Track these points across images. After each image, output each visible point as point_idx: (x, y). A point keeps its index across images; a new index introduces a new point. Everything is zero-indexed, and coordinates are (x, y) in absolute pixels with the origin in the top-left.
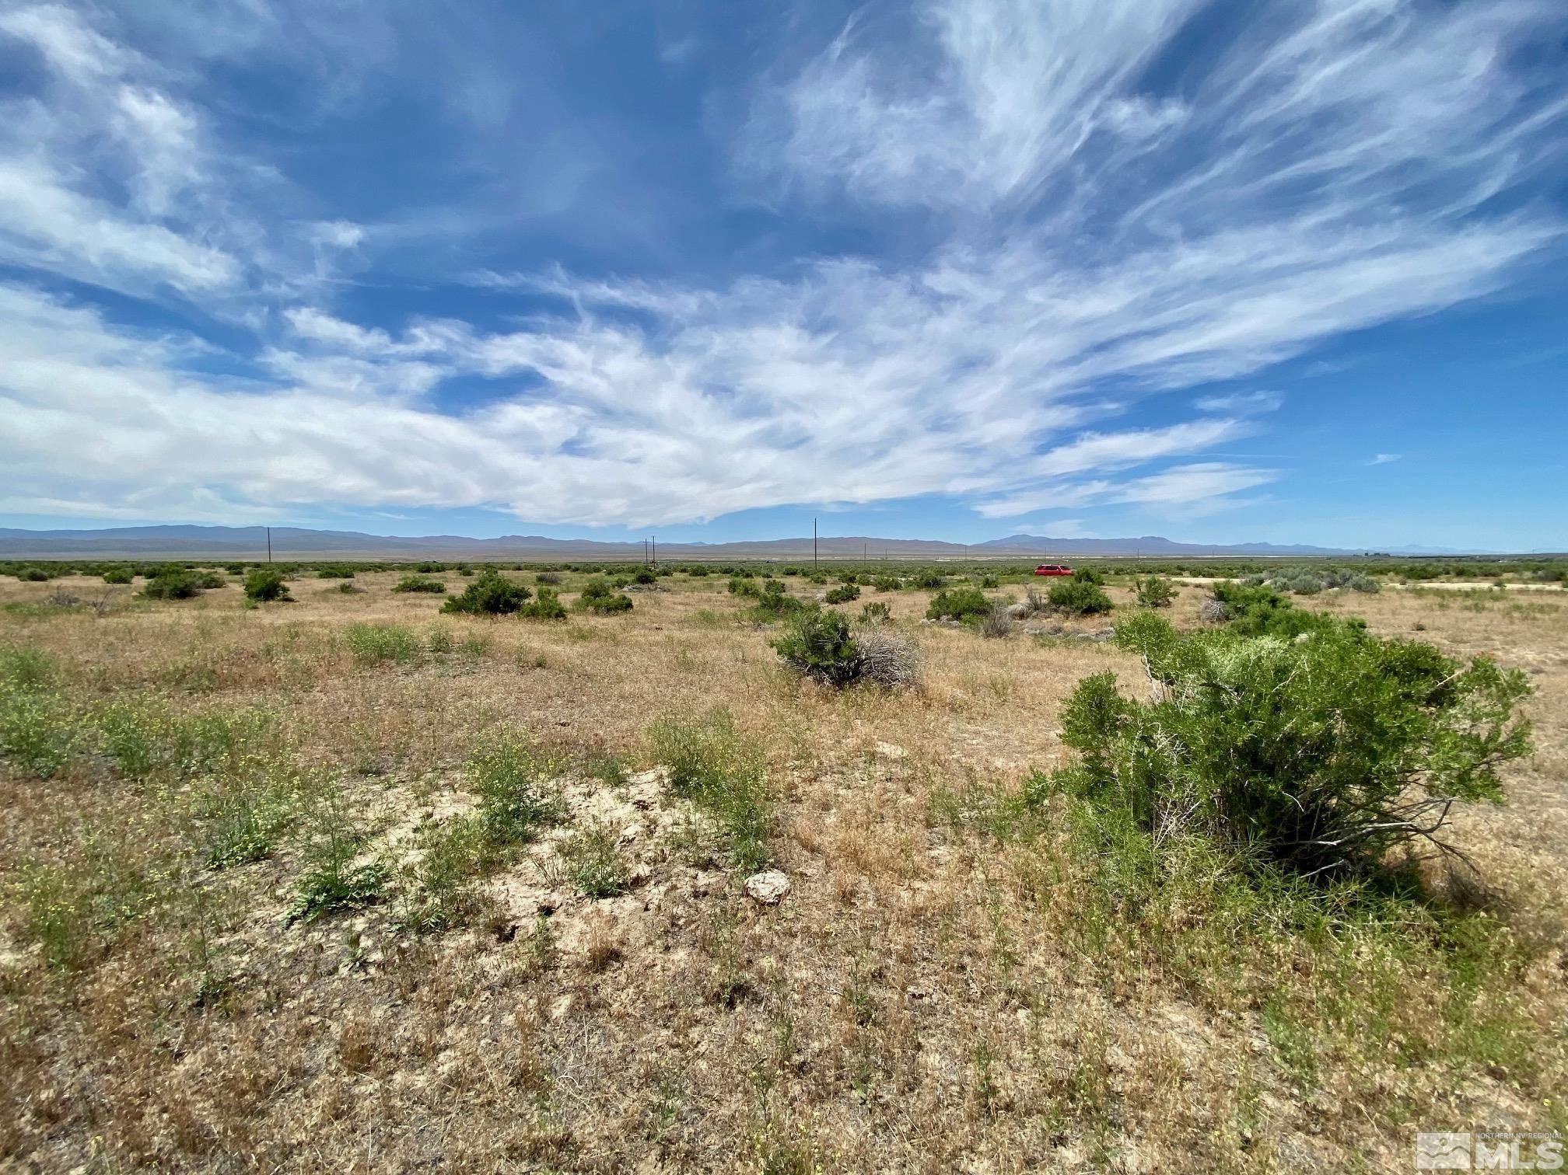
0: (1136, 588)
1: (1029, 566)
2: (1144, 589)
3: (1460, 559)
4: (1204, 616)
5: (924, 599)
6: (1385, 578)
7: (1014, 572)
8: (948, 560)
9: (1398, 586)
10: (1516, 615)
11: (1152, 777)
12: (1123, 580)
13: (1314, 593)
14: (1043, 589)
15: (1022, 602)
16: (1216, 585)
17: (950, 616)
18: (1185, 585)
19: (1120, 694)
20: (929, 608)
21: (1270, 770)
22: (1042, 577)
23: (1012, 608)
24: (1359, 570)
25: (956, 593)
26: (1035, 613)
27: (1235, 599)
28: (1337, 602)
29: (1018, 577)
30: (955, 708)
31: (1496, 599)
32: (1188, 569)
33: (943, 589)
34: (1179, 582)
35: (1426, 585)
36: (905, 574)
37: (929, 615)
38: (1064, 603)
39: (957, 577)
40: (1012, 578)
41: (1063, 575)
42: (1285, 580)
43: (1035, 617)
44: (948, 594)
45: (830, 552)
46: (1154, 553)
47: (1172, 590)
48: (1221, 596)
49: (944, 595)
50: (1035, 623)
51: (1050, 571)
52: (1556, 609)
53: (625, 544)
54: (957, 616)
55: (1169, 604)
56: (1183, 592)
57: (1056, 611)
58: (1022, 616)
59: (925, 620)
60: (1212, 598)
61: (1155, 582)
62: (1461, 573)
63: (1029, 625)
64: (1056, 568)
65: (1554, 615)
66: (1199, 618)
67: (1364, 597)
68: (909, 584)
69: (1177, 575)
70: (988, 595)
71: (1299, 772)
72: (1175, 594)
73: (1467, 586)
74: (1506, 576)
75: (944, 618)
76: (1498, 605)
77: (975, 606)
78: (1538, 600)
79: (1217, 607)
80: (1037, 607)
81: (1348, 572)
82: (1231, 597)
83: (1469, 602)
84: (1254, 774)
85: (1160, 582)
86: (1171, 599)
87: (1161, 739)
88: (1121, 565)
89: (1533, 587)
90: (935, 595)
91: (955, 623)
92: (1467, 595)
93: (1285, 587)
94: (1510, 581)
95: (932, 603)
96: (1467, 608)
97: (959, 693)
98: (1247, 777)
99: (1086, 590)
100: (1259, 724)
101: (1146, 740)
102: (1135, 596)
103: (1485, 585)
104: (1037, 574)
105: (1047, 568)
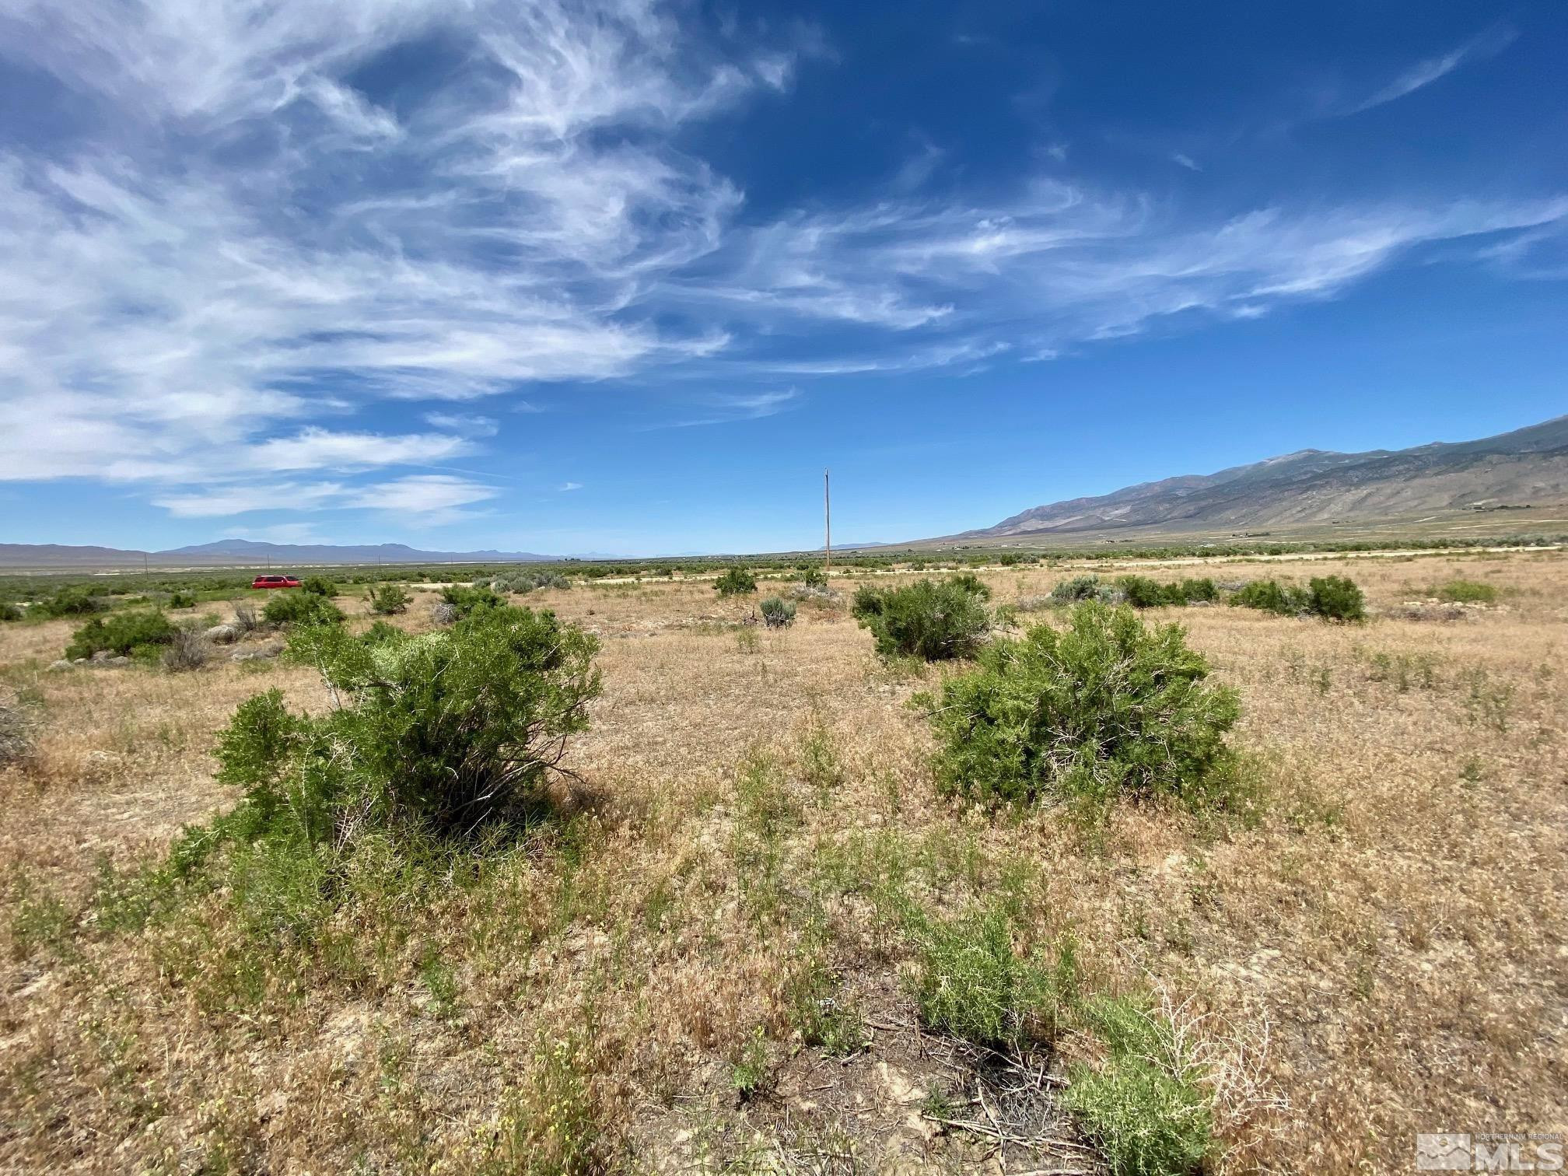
0: (370, 597)
1: (246, 577)
2: (378, 598)
3: (620, 562)
4: (436, 619)
5: (64, 631)
6: (576, 577)
7: (222, 586)
8: (116, 572)
9: (583, 583)
10: (643, 598)
11: (328, 788)
12: (361, 589)
13: (527, 591)
14: (258, 606)
15: (229, 621)
16: (446, 590)
17: (112, 651)
18: (423, 591)
19: (289, 711)
20: (72, 643)
21: (436, 752)
22: (261, 590)
23: (214, 630)
24: (559, 572)
25: (119, 619)
26: (247, 634)
27: (463, 601)
28: (542, 598)
29: (227, 592)
30: (94, 778)
31: (635, 588)
32: (428, 575)
33: (96, 617)
34: (417, 588)
35: (599, 581)
36: (30, 596)
37: (71, 654)
38: (285, 619)
39: (129, 597)
40: (219, 594)
41: (290, 586)
42: (506, 582)
43: (247, 639)
44: (106, 621)
46: (399, 560)
47: (407, 597)
48: (451, 599)
49: (98, 623)
50: (248, 645)
51: (274, 582)
52: (663, 593)
54: (124, 650)
55: (404, 611)
56: (419, 598)
57: (276, 629)
58: (229, 639)
59: (65, 662)
60: (442, 601)
61: (390, 589)
62: (620, 572)
63: (238, 650)
64: (280, 579)
65: (663, 597)
66: (432, 621)
67: (560, 593)
68: (36, 610)
69: (417, 581)
70: (176, 617)
71: (462, 745)
72: (410, 601)
73: (620, 581)
74: (643, 573)
75: (100, 655)
76: (635, 593)
77: (154, 632)
78: (656, 588)
79: (447, 609)
80: (250, 627)
81: (550, 573)
82: (459, 599)
83: (621, 591)
84: (420, 758)
85: (394, 590)
86: (406, 605)
87: (338, 748)
88: (361, 574)
89: (654, 580)
90: (82, 625)
91: (120, 659)
92: (620, 587)
93: (506, 588)
94: (644, 576)
95: (76, 636)
96: (619, 596)
97: (102, 755)
98: (414, 763)
99: (311, 602)
100: (420, 712)
101: (322, 751)
102: (369, 605)
103: (631, 579)
104: (255, 587)
105: (269, 579)
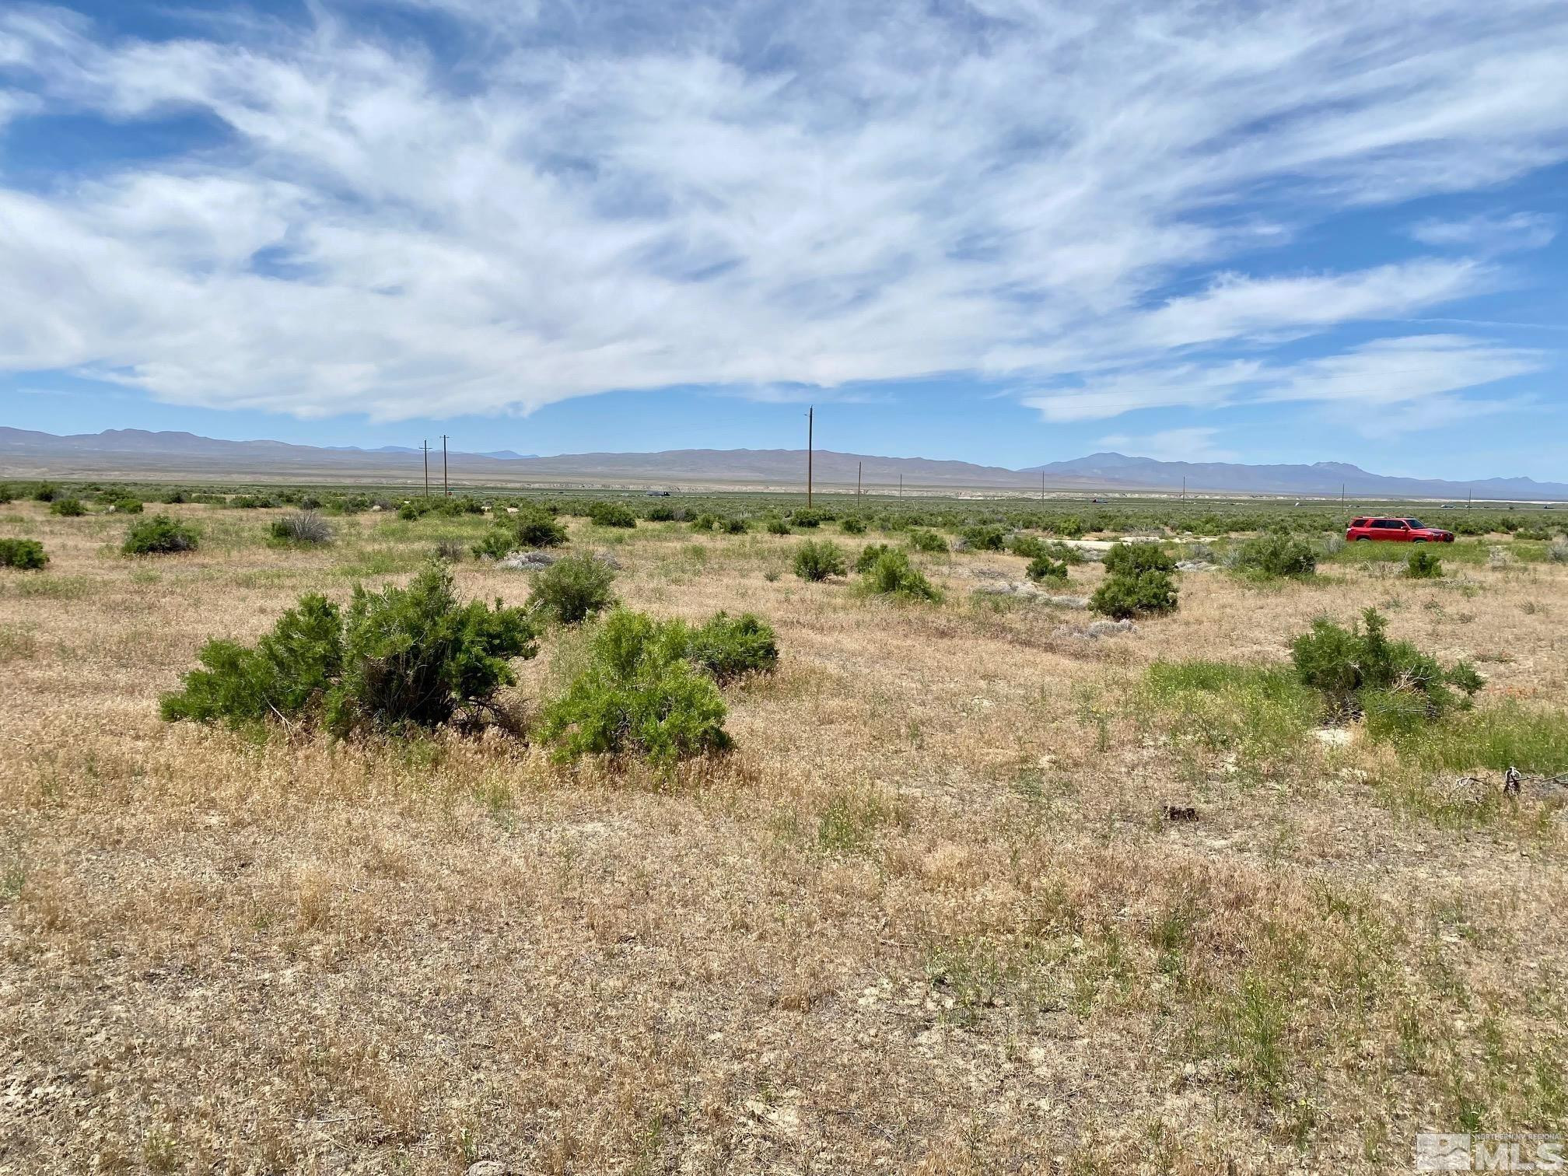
8: (978, 496)
45: (762, 477)
53: (356, 452)
64: (1399, 524)
